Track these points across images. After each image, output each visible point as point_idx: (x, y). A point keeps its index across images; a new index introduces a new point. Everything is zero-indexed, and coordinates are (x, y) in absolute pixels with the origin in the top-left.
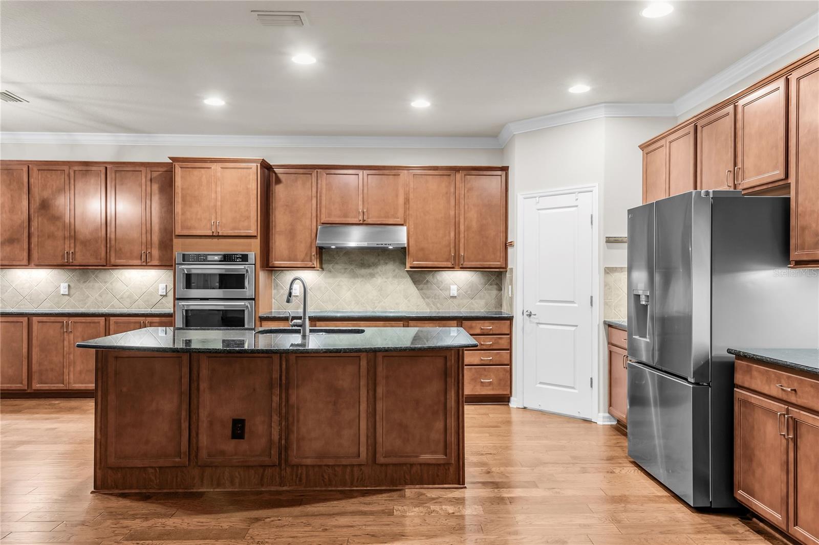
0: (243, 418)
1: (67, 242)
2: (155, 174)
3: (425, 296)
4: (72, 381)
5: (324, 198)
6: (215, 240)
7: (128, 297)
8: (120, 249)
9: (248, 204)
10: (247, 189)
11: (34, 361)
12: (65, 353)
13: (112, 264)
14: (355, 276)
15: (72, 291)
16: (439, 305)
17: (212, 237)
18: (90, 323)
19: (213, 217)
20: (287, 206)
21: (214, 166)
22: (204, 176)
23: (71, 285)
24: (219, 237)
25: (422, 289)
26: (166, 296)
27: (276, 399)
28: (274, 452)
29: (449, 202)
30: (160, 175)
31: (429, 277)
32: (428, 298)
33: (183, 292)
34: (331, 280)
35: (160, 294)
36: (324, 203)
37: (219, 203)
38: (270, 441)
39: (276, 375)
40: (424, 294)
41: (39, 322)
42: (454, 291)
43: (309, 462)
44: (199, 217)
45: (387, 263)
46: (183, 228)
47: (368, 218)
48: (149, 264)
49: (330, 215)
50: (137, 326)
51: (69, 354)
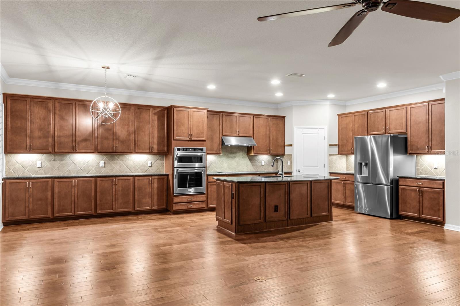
0: (277, 205)
1: (114, 142)
2: (156, 111)
3: (253, 165)
4: (117, 208)
5: (224, 125)
6: (190, 142)
7: (133, 168)
8: (140, 145)
10: (203, 121)
11: (98, 199)
12: (113, 195)
13: (136, 152)
14: (228, 157)
15: (106, 165)
16: (258, 169)
17: (188, 141)
18: (126, 180)
19: (189, 132)
21: (190, 110)
22: (186, 114)
23: (106, 162)
25: (252, 163)
26: (151, 167)
27: (286, 198)
29: (267, 129)
30: (158, 112)
31: (255, 158)
32: (254, 166)
33: (178, 164)
34: (220, 159)
35: (149, 166)
36: (224, 127)
37: (192, 126)
38: (285, 213)
39: (287, 190)
41: (100, 180)
42: (263, 164)
43: (295, 217)
44: (183, 132)
45: (240, 152)
46: (177, 136)
47: (240, 134)
48: (153, 152)
49: (226, 132)
50: (148, 181)
51: (115, 195)
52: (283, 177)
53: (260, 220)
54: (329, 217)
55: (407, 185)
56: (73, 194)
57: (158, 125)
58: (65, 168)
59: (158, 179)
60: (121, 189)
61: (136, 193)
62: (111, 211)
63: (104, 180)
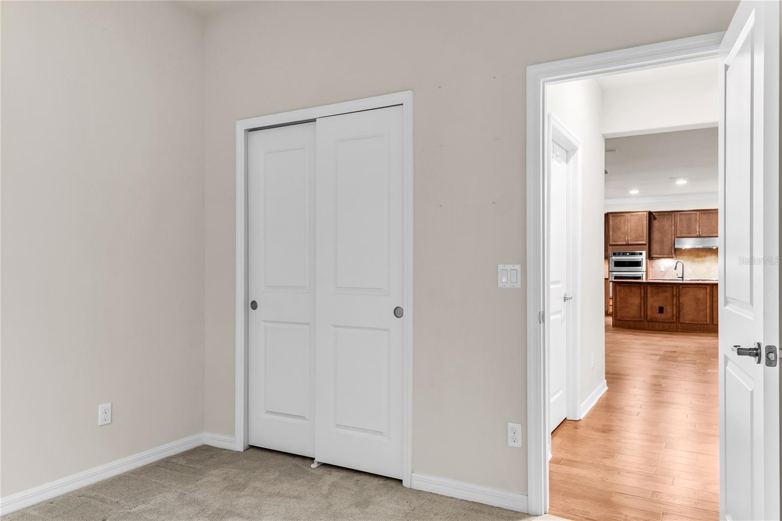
0: (663, 306)
5: (678, 225)
9: (643, 230)
17: (626, 245)
19: (626, 237)
20: (659, 230)
21: (626, 215)
22: (622, 219)
24: (628, 245)
27: (675, 301)
28: (674, 318)
33: (613, 268)
36: (678, 227)
37: (629, 231)
38: (673, 315)
39: (675, 293)
43: (687, 322)
44: (619, 237)
46: (613, 241)
47: (702, 234)
49: (681, 233)
53: (640, 319)
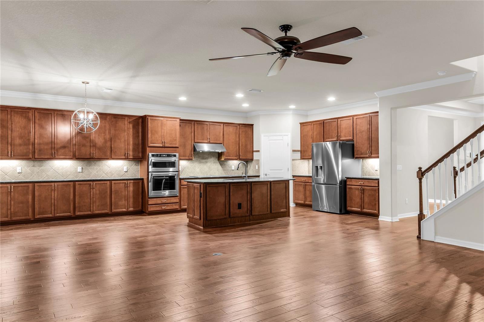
0: (241, 203)
1: (92, 148)
2: (131, 120)
3: (224, 170)
4: (94, 210)
5: (196, 133)
6: (163, 148)
7: (110, 173)
8: (116, 152)
9: (176, 135)
10: (175, 129)
11: (76, 202)
12: (91, 198)
13: (112, 158)
14: (200, 163)
15: (84, 170)
16: (228, 173)
18: (103, 184)
19: (163, 139)
20: (183, 135)
21: (163, 119)
22: (159, 123)
23: (83, 168)
24: (165, 147)
25: (223, 167)
26: (127, 172)
27: (249, 197)
28: (248, 212)
29: (236, 136)
30: (133, 120)
31: (225, 163)
32: (225, 170)
33: (152, 168)
34: (192, 164)
35: (124, 171)
36: (196, 135)
37: (165, 134)
38: (248, 209)
40: (224, 169)
41: (78, 184)
42: (233, 168)
43: (256, 214)
44: (157, 139)
45: (211, 158)
46: (151, 143)
47: (211, 141)
48: (129, 158)
49: (198, 139)
50: (124, 184)
51: (93, 198)
52: (246, 179)
53: (225, 216)
54: (287, 213)
55: (352, 184)
56: (53, 198)
57: (133, 134)
58: (44, 173)
59: (133, 183)
60: (98, 192)
61: (113, 196)
62: (89, 213)
63: (82, 184)
